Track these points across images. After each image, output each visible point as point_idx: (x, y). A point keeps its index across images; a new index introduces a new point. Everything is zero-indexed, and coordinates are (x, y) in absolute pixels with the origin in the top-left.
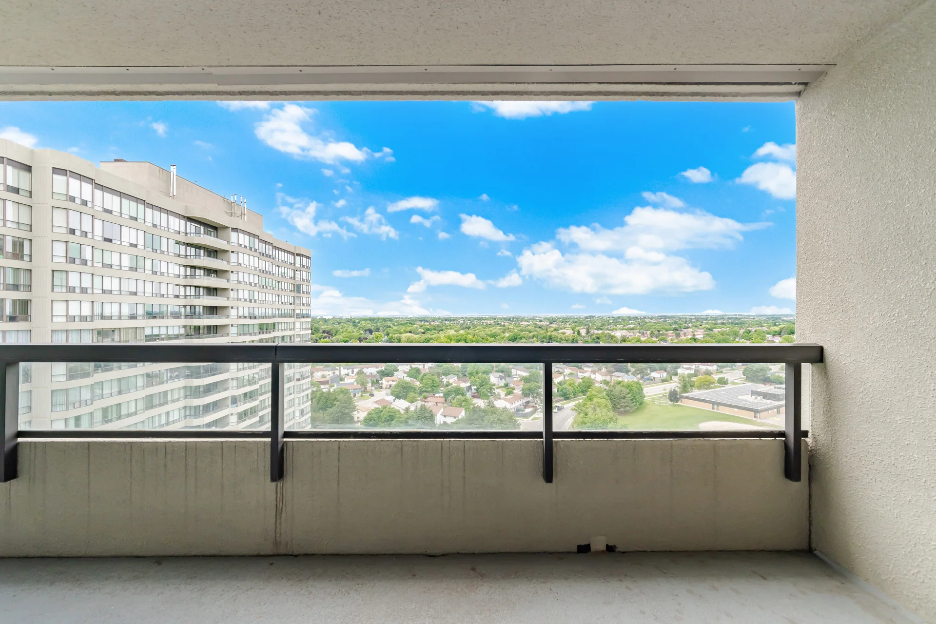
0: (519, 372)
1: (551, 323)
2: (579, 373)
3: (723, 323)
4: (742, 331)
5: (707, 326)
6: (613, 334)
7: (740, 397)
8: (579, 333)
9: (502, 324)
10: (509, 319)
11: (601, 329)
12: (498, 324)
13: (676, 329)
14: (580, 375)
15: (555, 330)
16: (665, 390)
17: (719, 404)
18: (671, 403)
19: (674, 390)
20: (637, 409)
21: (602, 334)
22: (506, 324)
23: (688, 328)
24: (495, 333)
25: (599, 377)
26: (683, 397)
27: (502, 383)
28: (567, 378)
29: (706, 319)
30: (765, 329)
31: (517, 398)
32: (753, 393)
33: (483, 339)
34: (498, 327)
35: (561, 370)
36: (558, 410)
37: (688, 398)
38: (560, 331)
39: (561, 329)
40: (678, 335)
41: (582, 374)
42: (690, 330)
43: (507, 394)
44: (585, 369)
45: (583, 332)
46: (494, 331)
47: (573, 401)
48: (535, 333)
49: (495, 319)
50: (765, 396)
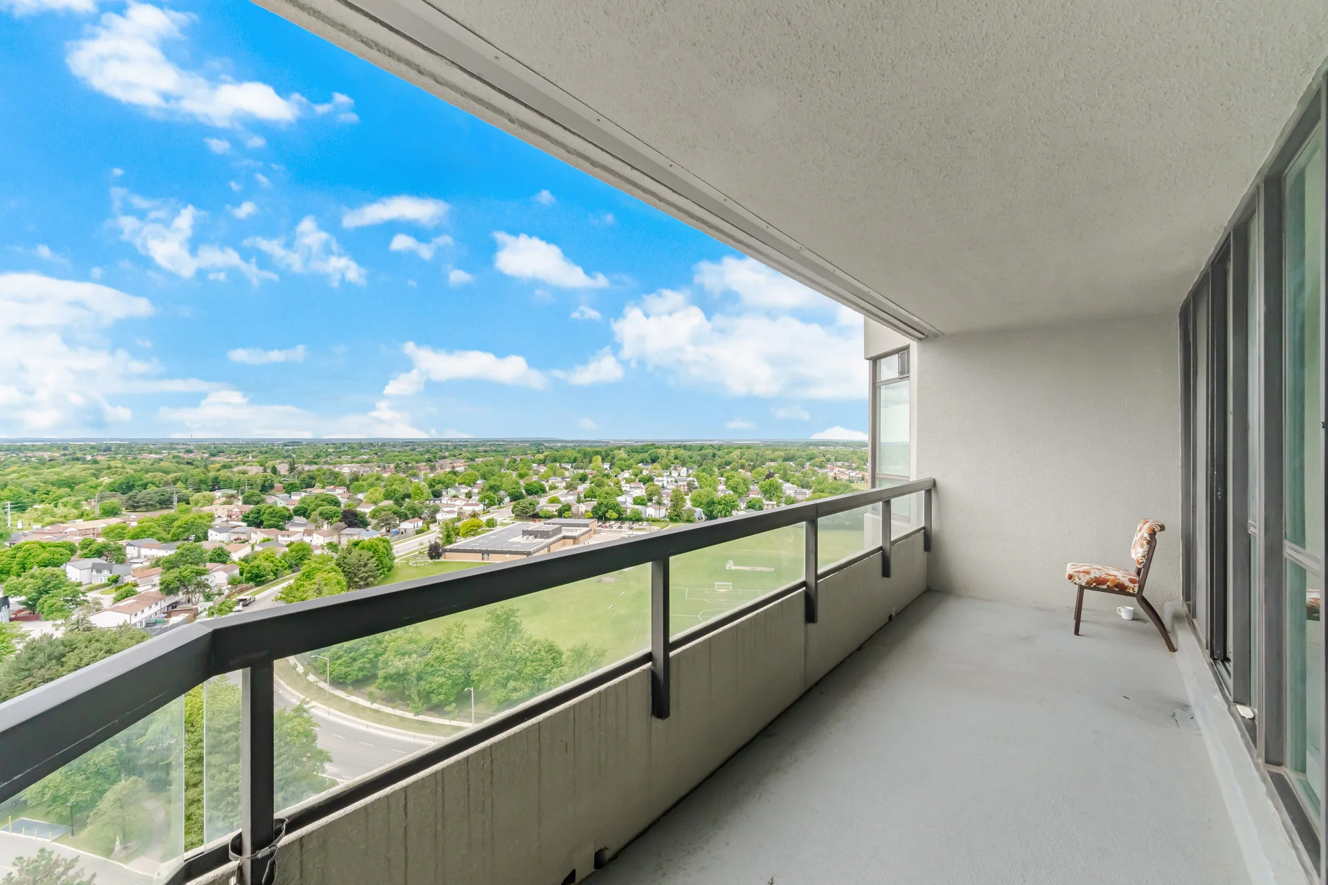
0: (144, 552)
1: (213, 455)
2: (280, 538)
3: (486, 451)
4: (507, 460)
5: (468, 455)
6: (337, 470)
7: (511, 540)
8: (274, 470)
9: (89, 458)
10: (108, 449)
11: (316, 463)
12: (78, 459)
13: (429, 460)
14: (283, 540)
15: (224, 467)
16: (421, 544)
17: (488, 552)
18: (430, 561)
19: (436, 543)
20: (386, 577)
21: (318, 470)
22: (99, 458)
23: (444, 458)
24: (73, 477)
25: (317, 540)
26: (446, 551)
27: (105, 576)
28: (258, 549)
29: (466, 446)
30: (529, 457)
31: (149, 600)
32: (525, 533)
33: (34, 492)
34: (79, 465)
35: (243, 537)
36: (244, 605)
37: (451, 551)
38: (236, 469)
39: (237, 464)
40: (433, 468)
41: (286, 538)
42: (448, 461)
43: (117, 600)
44: (292, 529)
45: (283, 469)
46: (66, 474)
47: (273, 585)
48: (179, 474)
49: (65, 448)
50: (536, 534)
